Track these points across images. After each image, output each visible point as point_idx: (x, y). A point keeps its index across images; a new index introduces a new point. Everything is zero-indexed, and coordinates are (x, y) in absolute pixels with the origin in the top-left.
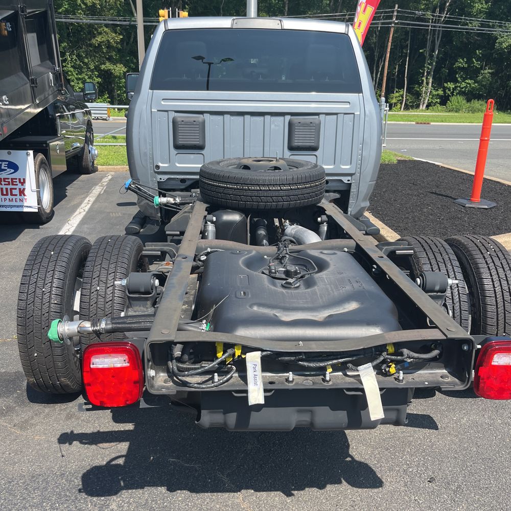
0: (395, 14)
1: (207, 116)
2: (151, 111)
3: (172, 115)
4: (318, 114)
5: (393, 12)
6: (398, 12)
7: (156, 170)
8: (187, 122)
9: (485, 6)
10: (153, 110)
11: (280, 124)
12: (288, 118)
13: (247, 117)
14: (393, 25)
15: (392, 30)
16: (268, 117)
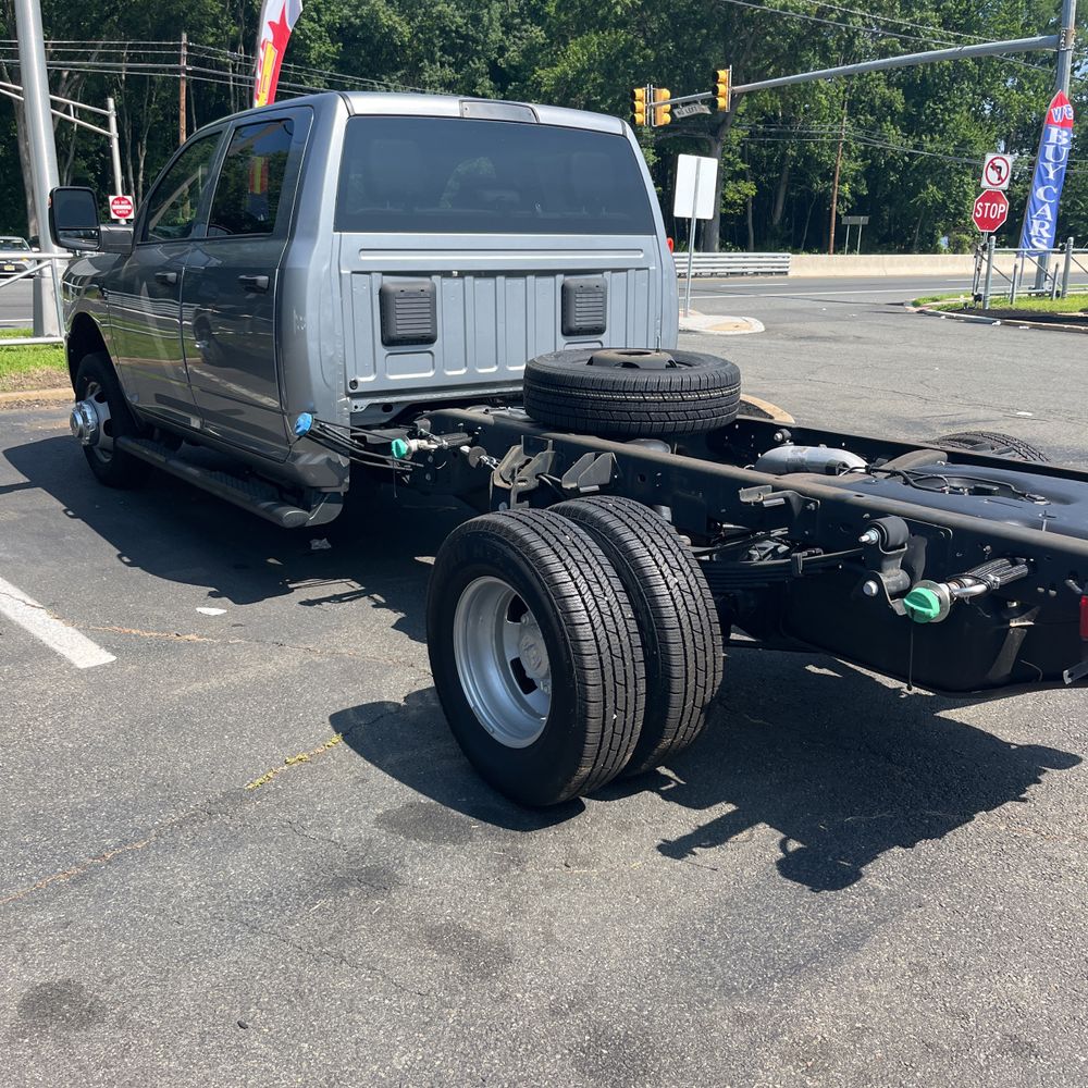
0: (184, 52)
1: (436, 279)
2: (340, 274)
3: (377, 280)
4: (601, 271)
5: (178, 48)
6: (189, 49)
7: (351, 391)
8: (410, 293)
9: (333, 49)
10: (342, 272)
11: (549, 290)
12: (560, 278)
13: (501, 279)
14: (183, 75)
15: (183, 85)
16: (531, 278)
